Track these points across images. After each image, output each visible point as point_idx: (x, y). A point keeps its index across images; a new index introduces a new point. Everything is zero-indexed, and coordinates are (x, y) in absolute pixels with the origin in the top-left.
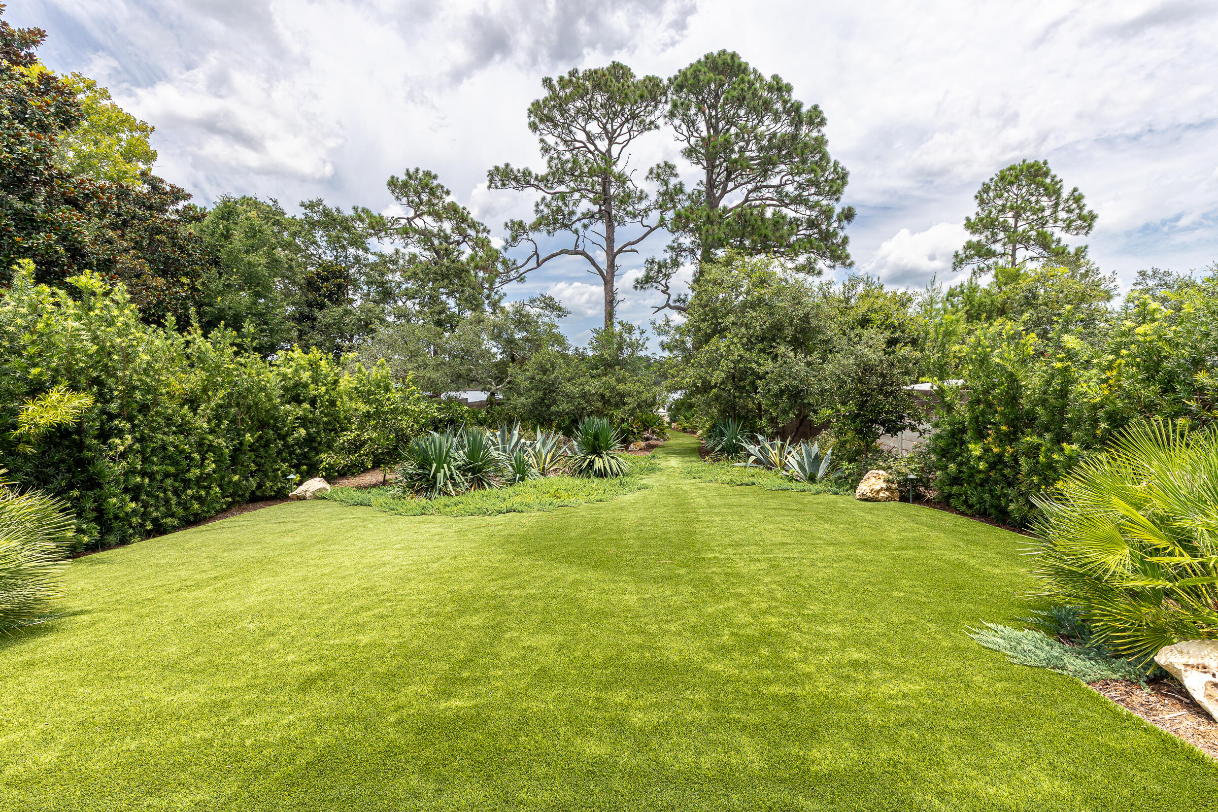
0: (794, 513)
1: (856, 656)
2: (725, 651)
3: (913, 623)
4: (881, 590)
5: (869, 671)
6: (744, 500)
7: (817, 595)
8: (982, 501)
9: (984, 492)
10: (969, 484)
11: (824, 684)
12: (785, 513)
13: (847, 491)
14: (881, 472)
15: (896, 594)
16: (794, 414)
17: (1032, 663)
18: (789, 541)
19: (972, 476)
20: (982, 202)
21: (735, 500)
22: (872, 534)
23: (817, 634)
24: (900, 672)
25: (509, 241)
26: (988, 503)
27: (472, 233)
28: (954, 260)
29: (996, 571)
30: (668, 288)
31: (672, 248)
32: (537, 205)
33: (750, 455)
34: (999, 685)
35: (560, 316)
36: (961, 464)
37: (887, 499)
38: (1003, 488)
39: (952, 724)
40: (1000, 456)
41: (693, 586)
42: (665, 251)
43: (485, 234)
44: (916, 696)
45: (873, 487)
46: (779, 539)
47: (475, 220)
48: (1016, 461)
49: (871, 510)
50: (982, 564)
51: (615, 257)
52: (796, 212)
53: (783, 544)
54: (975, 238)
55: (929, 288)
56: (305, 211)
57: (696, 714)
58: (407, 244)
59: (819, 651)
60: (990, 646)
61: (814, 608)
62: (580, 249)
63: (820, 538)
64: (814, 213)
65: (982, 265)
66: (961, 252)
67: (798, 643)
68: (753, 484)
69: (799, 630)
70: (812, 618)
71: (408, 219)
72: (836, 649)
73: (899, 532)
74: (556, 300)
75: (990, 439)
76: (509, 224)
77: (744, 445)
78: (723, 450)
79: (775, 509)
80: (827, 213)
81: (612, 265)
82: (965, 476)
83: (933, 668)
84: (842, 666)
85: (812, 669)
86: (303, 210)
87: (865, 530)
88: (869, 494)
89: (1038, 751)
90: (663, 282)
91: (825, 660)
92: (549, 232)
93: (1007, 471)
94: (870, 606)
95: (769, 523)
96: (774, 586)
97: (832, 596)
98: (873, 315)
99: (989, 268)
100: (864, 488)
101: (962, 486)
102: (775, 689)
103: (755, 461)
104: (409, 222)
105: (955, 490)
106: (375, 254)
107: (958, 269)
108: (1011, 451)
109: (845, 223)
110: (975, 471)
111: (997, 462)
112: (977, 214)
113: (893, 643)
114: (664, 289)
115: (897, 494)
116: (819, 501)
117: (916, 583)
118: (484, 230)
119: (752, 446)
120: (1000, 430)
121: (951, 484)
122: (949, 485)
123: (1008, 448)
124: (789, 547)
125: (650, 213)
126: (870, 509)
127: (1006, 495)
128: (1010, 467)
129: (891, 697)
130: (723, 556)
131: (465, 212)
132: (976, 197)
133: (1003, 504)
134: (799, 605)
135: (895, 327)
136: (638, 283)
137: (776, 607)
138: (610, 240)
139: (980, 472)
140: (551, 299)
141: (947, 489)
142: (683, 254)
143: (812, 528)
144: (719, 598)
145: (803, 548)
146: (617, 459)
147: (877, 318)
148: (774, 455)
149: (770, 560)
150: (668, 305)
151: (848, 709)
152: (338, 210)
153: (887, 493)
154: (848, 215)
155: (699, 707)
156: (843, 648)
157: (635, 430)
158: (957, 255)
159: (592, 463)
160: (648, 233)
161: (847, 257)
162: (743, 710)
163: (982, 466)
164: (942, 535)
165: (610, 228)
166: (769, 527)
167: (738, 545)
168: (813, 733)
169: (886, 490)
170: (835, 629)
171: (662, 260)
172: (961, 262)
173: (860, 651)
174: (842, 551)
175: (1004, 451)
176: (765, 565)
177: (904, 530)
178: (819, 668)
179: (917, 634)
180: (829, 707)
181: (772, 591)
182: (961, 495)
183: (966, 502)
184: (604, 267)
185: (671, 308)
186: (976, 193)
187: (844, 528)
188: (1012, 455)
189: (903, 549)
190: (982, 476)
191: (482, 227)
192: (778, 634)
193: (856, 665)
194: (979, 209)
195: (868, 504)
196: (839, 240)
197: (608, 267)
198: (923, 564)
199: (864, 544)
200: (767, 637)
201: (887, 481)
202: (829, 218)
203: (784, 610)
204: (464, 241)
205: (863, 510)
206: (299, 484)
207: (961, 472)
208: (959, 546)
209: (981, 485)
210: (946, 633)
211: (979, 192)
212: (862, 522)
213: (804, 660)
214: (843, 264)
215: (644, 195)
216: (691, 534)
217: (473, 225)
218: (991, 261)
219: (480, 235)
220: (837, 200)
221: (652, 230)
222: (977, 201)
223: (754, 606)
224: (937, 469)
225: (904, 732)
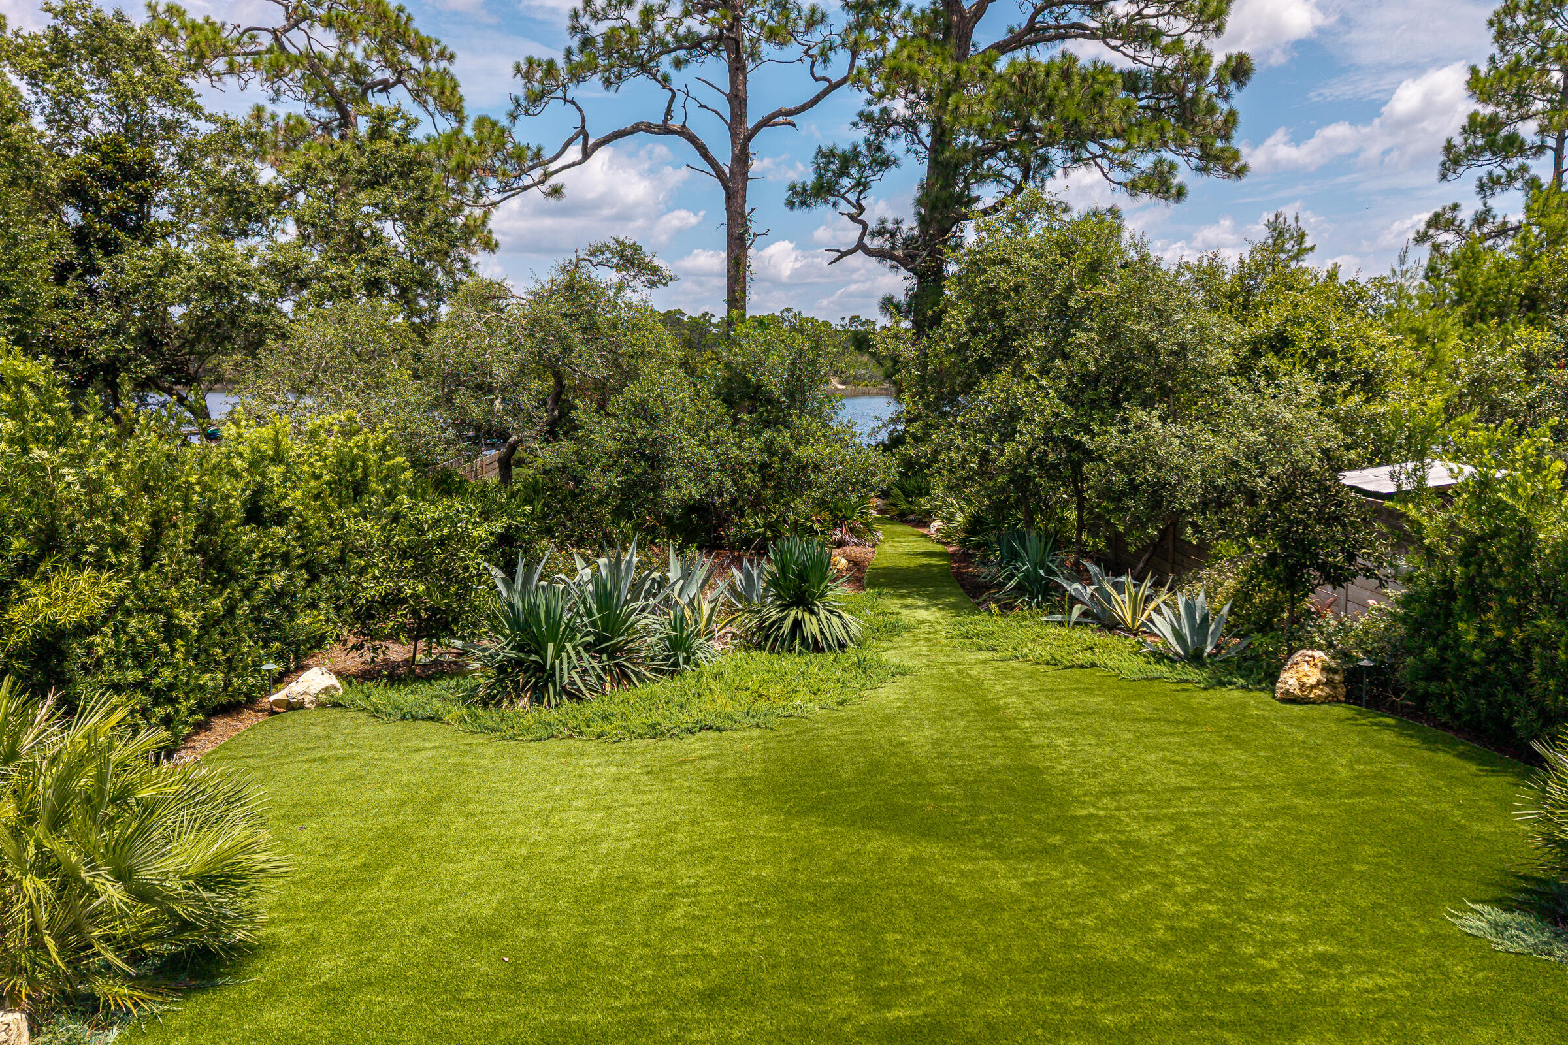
0: (1181, 729)
1: (1321, 948)
2: (1166, 948)
3: (1382, 906)
4: (1337, 862)
5: (1340, 966)
6: (1092, 701)
7: (1255, 871)
8: (1473, 710)
9: (1478, 695)
10: (1456, 681)
11: (1293, 980)
12: (1166, 728)
13: (1259, 682)
14: (1318, 654)
15: (1358, 868)
16: (1157, 528)
17: (1519, 949)
18: (1190, 784)
19: (1460, 668)
20: (1502, 35)
21: (1073, 700)
22: (1310, 769)
23: (1269, 924)
24: (1372, 967)
25: (522, 102)
26: (1483, 714)
27: (415, 61)
28: (1442, 158)
29: (1489, 828)
30: (861, 209)
31: (867, 118)
32: (575, 15)
33: (1074, 600)
34: (1481, 975)
35: (652, 284)
36: (1444, 648)
37: (1325, 701)
38: (1506, 691)
39: (1433, 1013)
40: (1503, 642)
41: (1084, 863)
42: (855, 124)
43: (443, 64)
44: (1393, 989)
45: (1305, 679)
46: (1173, 781)
47: (424, 32)
48: (1527, 652)
49: (1300, 724)
50: (1470, 818)
51: (749, 137)
52: (1134, 59)
53: (1183, 789)
54: (1487, 110)
55: (1397, 269)
56: (52, 22)
57: (1166, 1014)
58: (277, 92)
59: (1279, 945)
60: (1475, 932)
61: (1256, 890)
62: (676, 123)
63: (1235, 778)
64: (1171, 63)
65: (1498, 171)
66: (1458, 140)
67: (1250, 936)
68: (1093, 665)
69: (1246, 919)
70: (1259, 904)
71: (274, 32)
72: (1296, 941)
73: (1350, 765)
74: (646, 250)
75: (1490, 616)
76: (524, 68)
77: (1060, 580)
78: (1020, 589)
79: (1148, 720)
80: (1196, 65)
81: (742, 158)
82: (1450, 667)
83: (1411, 960)
84: (1308, 960)
85: (1275, 964)
86: (49, 20)
87: (1299, 761)
88: (1297, 692)
89: (1512, 1032)
90: (852, 197)
91: (1286, 953)
92: (608, 83)
93: (1513, 667)
94: (1328, 887)
95: (1147, 748)
96: (1194, 860)
97: (1275, 872)
98: (1296, 331)
99: (1511, 178)
100: (1289, 680)
101: (1445, 681)
102: (1240, 986)
103: (1085, 614)
104: (277, 39)
105: (1434, 687)
106: (211, 119)
107: (1450, 176)
108: (1521, 636)
109: (1232, 87)
110: (1464, 662)
111: (1501, 650)
112: (1492, 59)
113: (1363, 933)
114: (854, 211)
115: (1342, 690)
116: (1216, 702)
117: (1382, 850)
118: (442, 54)
119: (1077, 586)
120: (1505, 602)
121: (1428, 678)
122: (1426, 679)
123: (1516, 631)
124: (1193, 794)
125: (831, 54)
126: (1302, 719)
127: (1509, 704)
128: (1517, 660)
129: (1366, 991)
130: (1102, 813)
131: (403, 16)
132: (1491, 23)
133: (1505, 716)
134: (1237, 886)
135: (1333, 354)
136: (795, 193)
137: (1208, 891)
138: (738, 100)
139: (1474, 664)
140: (636, 249)
141: (1421, 685)
142: (892, 131)
143: (1220, 760)
144: (1130, 879)
145: (1215, 796)
146: (840, 617)
147: (1304, 335)
148: (1122, 607)
149: (1171, 818)
150: (860, 246)
151: (1323, 1003)
152: (120, 17)
153: (1327, 690)
154: (1239, 70)
155: (1166, 1007)
156: (1304, 939)
157: (816, 526)
158: (1449, 147)
159: (797, 624)
160: (825, 93)
161: (1236, 155)
162: (1215, 1008)
163: (1477, 655)
164: (1415, 769)
165: (737, 69)
166: (1151, 757)
167: (1114, 793)
168: (1293, 1028)
169: (1325, 684)
170: (1289, 918)
171: (847, 147)
172: (1456, 162)
173: (1325, 944)
174: (1272, 800)
175: (1510, 635)
176: (1168, 828)
177: (1358, 760)
178: (1282, 963)
179: (1389, 921)
180: (1303, 1003)
181: (1193, 868)
182: (1443, 696)
183: (1450, 708)
184: (725, 160)
185: (869, 252)
186: (1489, 14)
187: (1267, 758)
188: (1522, 642)
189: (1359, 794)
190: (1477, 670)
191: (436, 49)
192: (1223, 926)
193: (1324, 958)
194: (1494, 50)
195: (1297, 710)
196: (1219, 118)
197: (735, 159)
198: (1390, 820)
199: (1302, 787)
200: (1210, 928)
201: (1326, 669)
202: (1201, 77)
203: (1220, 895)
204: (398, 81)
205: (1286, 719)
206: (280, 679)
207: (1444, 660)
208: (1439, 789)
209: (1475, 683)
210: (1424, 917)
211: (1497, 14)
212: (1292, 746)
213: (1263, 955)
214: (1226, 169)
215: (818, 16)
216: (1034, 772)
217: (421, 48)
218: (1515, 163)
219: (432, 65)
220: (1218, 30)
221: (833, 87)
222: (1493, 31)
223: (1179, 889)
224: (1409, 652)
225: (1384, 1023)
